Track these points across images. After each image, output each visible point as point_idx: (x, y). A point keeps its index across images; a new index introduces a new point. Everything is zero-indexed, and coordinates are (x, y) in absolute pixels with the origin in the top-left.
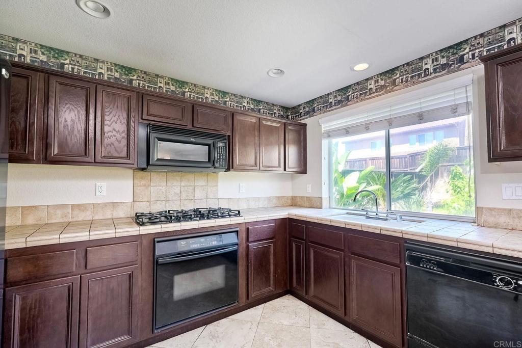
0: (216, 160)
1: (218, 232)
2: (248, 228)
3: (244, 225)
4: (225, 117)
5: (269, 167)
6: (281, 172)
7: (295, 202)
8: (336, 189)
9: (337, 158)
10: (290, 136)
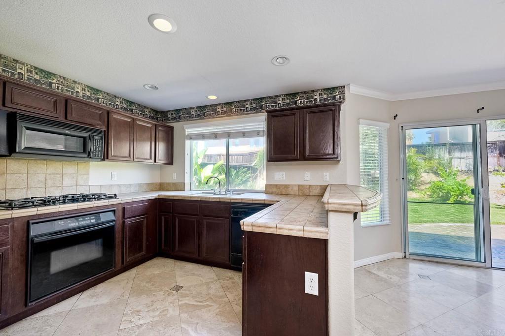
0: (92, 151)
1: (96, 213)
2: (124, 208)
3: (121, 205)
4: (100, 114)
5: (142, 159)
6: (152, 163)
7: (162, 187)
8: (196, 178)
9: (197, 154)
10: (160, 135)
